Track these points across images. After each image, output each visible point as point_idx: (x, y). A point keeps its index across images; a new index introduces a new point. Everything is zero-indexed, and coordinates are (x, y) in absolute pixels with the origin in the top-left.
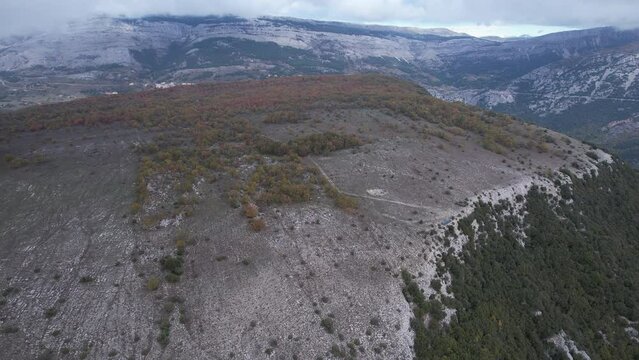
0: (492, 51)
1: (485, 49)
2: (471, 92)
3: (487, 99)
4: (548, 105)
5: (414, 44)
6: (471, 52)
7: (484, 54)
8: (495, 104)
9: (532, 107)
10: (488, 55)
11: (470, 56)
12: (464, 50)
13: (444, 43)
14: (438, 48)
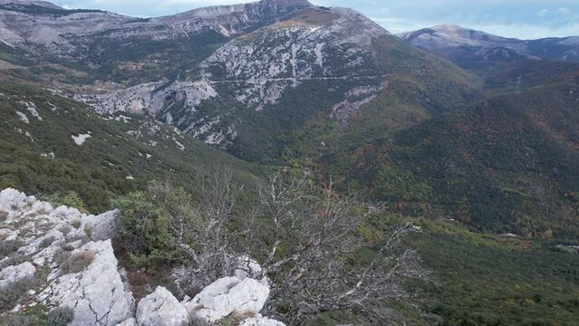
0: (141, 28)
1: (131, 26)
2: (146, 88)
3: (180, 97)
4: (257, 93)
5: (12, 19)
6: (114, 30)
7: (132, 33)
8: (198, 102)
9: (242, 98)
10: (137, 33)
11: (112, 35)
12: (100, 27)
13: (67, 18)
14: (57, 26)
